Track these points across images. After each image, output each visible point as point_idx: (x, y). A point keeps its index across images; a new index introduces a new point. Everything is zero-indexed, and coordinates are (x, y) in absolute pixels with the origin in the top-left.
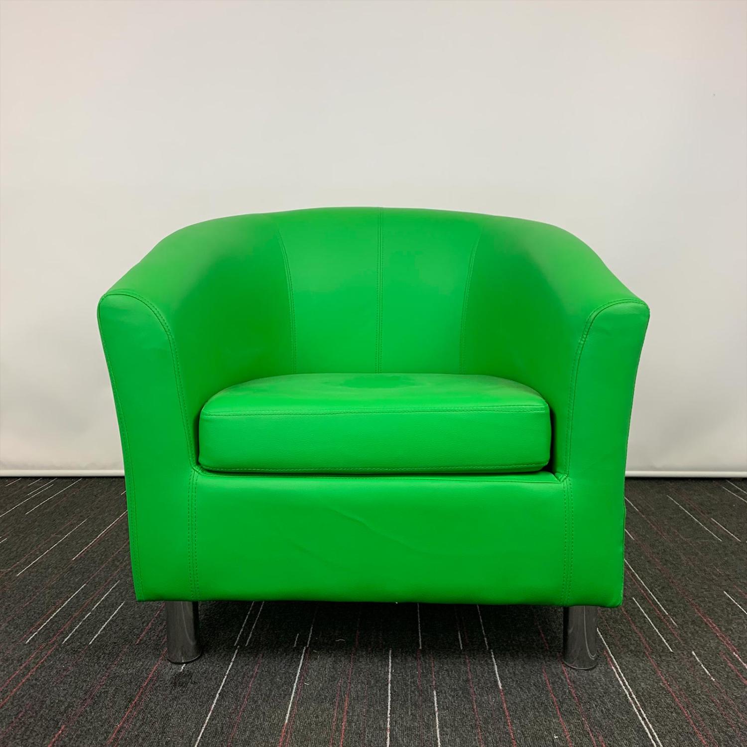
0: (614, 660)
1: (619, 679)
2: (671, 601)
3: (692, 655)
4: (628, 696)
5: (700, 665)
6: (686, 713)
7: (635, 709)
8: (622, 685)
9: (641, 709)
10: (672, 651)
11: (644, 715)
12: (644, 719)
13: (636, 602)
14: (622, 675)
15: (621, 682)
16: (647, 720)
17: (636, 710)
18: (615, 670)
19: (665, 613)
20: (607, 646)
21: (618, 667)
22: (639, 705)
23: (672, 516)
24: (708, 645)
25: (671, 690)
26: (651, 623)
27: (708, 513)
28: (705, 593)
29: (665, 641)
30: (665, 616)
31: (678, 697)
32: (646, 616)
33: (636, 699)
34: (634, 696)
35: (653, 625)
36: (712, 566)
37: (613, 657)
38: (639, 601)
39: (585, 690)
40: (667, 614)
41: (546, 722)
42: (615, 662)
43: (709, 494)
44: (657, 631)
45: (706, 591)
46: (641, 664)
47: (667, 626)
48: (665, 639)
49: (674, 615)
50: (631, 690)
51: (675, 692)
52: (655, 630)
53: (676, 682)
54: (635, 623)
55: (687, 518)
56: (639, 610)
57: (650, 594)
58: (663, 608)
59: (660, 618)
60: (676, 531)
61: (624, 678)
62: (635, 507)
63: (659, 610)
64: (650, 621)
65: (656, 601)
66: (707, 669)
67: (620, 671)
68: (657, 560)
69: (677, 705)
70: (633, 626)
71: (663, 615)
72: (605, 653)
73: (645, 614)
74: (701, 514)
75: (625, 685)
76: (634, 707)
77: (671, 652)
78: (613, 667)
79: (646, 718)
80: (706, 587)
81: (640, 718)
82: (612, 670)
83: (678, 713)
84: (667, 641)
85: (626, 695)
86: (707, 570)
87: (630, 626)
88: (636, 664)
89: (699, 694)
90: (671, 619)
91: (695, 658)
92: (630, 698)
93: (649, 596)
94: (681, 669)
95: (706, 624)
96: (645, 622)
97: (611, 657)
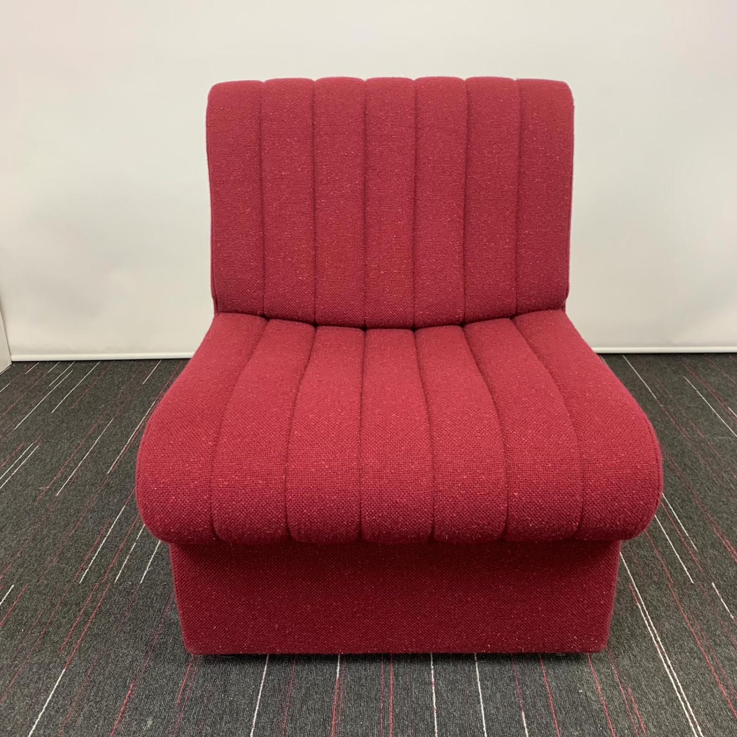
0: (639, 594)
1: (644, 618)
2: (691, 518)
3: (712, 587)
4: (653, 638)
5: (720, 600)
6: (708, 658)
7: (660, 654)
8: (647, 625)
9: (666, 655)
10: (693, 582)
11: (669, 662)
12: (669, 667)
13: (658, 520)
14: (647, 613)
15: (646, 622)
16: (672, 668)
17: (661, 657)
18: (640, 607)
19: (685, 533)
20: (631, 577)
21: (643, 603)
22: (664, 650)
23: (690, 405)
24: (727, 574)
25: (692, 630)
26: (673, 547)
27: (725, 400)
28: (723, 506)
29: (686, 569)
30: (685, 537)
31: (699, 640)
32: (668, 538)
33: (661, 643)
34: (659, 639)
35: (674, 549)
36: (730, 471)
37: (638, 591)
38: (660, 518)
39: (613, 632)
40: (687, 535)
41: (578, 671)
42: (640, 598)
43: (726, 375)
44: (678, 557)
45: (724, 504)
46: (665, 600)
47: (688, 551)
48: (686, 567)
49: (694, 537)
50: (656, 632)
51: (696, 633)
52: (677, 556)
53: (697, 620)
54: (657, 547)
55: (704, 407)
56: (661, 531)
57: (671, 509)
58: (683, 528)
59: (680, 540)
60: (694, 425)
61: (649, 617)
62: (652, 394)
63: (679, 531)
64: (671, 544)
65: (676, 518)
66: (726, 604)
67: (645, 608)
68: (676, 464)
69: (699, 649)
70: (656, 551)
71: (683, 537)
72: (630, 586)
73: (667, 536)
74: (719, 401)
75: (650, 626)
76: (659, 652)
77: (692, 584)
78: (638, 604)
79: (671, 665)
80: (725, 500)
81: (666, 666)
82: (638, 607)
83: (700, 659)
84: (689, 569)
85: (651, 638)
86: (725, 476)
87: (653, 552)
88: (660, 599)
89: (719, 636)
90: (692, 541)
91: (715, 591)
92: (655, 642)
93: (670, 511)
94: (701, 604)
95: (725, 547)
96: (668, 546)
97: (635, 591)
